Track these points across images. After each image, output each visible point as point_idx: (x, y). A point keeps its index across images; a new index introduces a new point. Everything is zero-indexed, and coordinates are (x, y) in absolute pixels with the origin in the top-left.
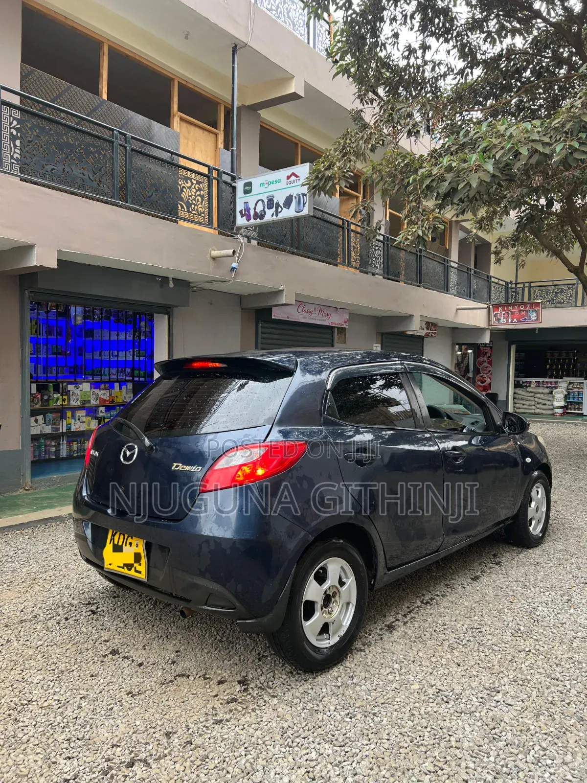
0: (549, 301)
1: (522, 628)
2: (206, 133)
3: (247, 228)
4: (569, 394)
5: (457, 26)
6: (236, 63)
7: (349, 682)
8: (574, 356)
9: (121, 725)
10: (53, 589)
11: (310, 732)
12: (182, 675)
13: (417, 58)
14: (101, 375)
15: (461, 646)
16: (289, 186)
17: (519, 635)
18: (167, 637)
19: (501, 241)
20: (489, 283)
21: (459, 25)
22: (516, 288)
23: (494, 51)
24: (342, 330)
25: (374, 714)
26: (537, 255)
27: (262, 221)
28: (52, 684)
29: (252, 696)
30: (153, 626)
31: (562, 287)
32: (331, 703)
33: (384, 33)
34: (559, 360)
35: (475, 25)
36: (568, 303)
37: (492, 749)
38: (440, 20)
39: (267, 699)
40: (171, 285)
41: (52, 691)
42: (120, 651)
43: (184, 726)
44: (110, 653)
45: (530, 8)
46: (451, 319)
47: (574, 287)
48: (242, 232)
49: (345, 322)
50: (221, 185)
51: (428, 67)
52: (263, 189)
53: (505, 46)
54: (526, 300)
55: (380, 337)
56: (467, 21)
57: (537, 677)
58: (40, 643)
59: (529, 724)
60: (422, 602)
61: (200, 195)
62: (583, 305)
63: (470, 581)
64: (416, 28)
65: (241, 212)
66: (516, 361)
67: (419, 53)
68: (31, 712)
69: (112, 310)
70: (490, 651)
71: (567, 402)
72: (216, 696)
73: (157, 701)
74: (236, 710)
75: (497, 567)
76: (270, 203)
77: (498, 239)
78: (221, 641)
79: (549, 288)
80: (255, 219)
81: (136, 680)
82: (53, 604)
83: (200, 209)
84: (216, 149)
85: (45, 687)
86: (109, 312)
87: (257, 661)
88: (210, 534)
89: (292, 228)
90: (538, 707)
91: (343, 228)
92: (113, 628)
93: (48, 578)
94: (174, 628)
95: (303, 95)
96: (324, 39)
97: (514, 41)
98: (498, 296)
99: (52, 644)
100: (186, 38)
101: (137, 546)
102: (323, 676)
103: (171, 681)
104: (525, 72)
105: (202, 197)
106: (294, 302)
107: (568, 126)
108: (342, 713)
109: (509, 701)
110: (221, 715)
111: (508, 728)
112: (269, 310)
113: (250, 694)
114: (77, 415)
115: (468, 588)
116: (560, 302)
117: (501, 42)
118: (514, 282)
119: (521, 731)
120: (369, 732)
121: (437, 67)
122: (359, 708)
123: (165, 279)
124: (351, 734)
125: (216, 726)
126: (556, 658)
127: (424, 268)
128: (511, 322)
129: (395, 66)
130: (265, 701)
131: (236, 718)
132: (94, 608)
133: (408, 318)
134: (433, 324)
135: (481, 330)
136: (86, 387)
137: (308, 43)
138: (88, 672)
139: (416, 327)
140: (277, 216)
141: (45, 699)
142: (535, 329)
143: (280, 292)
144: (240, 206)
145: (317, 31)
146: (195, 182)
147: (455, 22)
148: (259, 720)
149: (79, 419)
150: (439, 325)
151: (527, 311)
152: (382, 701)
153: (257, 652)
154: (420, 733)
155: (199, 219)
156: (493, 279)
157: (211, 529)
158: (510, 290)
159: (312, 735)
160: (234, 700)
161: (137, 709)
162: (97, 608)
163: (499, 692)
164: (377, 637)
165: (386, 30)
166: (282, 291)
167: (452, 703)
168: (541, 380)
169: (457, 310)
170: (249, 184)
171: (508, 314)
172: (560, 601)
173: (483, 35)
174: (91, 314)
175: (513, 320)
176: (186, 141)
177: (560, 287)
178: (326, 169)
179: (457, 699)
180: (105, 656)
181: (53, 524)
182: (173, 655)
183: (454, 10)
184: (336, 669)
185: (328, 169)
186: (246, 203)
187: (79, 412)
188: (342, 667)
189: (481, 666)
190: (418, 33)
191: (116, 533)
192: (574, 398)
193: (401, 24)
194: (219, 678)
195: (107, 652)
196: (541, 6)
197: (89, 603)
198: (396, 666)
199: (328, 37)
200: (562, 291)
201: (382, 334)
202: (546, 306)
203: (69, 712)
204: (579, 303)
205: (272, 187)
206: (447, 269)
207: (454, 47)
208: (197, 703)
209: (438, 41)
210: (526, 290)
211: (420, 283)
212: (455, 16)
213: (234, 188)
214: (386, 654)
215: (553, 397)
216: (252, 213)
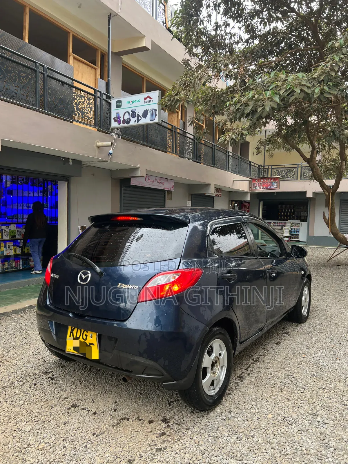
0: (282, 177)
1: (315, 374)
2: (90, 68)
3: (117, 129)
4: (292, 230)
5: (246, 14)
6: (110, 25)
7: (229, 416)
8: (293, 208)
9: (96, 457)
10: (18, 364)
11: (219, 452)
12: (124, 419)
13: (221, 31)
14: (17, 219)
15: (286, 388)
16: (146, 104)
17: (315, 378)
18: (105, 393)
19: (261, 142)
20: (250, 165)
21: (246, 12)
22: (264, 169)
23: (265, 30)
24: (170, 192)
25: (252, 436)
26: (279, 150)
27: (128, 125)
28: (40, 432)
29: (174, 430)
30: (94, 385)
31: (290, 169)
32: (224, 431)
33: (202, 14)
34: (285, 210)
35: (255, 14)
36: (293, 178)
37: (328, 453)
38: (235, 8)
39: (184, 432)
40: (71, 163)
41: (41, 437)
42: (78, 405)
43: (138, 455)
44: (72, 407)
45: (289, 6)
46: (230, 186)
47: (296, 169)
48: (115, 131)
49: (172, 188)
50: (102, 101)
51: (228, 37)
52: (129, 105)
53: (271, 27)
54: (269, 176)
55: (191, 197)
56: (251, 11)
57: (335, 404)
58: (21, 402)
59: (342, 435)
60: (253, 360)
61: (89, 107)
62: (301, 179)
63: (275, 345)
64: (221, 13)
65: (114, 119)
66: (263, 210)
67: (223, 28)
68: (32, 453)
69: (30, 178)
70: (303, 389)
71: (291, 234)
72: (151, 432)
73: (114, 439)
74: (167, 440)
75: (288, 336)
76: (134, 114)
77: (259, 141)
78: (141, 394)
79: (283, 169)
80: (124, 124)
81: (95, 425)
82: (22, 374)
83: (90, 116)
84: (96, 79)
85: (36, 433)
86: (28, 179)
87: (168, 405)
88: (147, 329)
89: (144, 130)
90: (343, 424)
91: (172, 131)
92: (68, 389)
93: (12, 356)
94: (108, 386)
95: (150, 49)
96: (162, 15)
97: (277, 25)
98: (254, 174)
99: (30, 402)
100: (79, 7)
101: (92, 337)
102: (212, 413)
103: (118, 424)
104: (282, 44)
105: (91, 108)
106: (145, 175)
107: (322, 78)
108: (233, 437)
109: (326, 421)
110: (159, 445)
111: (332, 439)
112: (129, 180)
113: (172, 429)
114: (8, 245)
115: (276, 350)
116: (288, 178)
117: (270, 25)
118: (263, 165)
119: (339, 440)
120: (254, 449)
121: (233, 37)
122: (242, 433)
123: (67, 160)
124: (243, 451)
125: (159, 453)
126: (341, 391)
127: (216, 156)
128: (263, 188)
129: (209, 34)
130: (183, 433)
131: (170, 447)
132: (50, 375)
133: (208, 185)
134: (219, 189)
135: (246, 193)
136: (13, 227)
137: (153, 16)
138: (61, 421)
139: (212, 191)
140: (138, 122)
141: (39, 443)
142: (274, 193)
143: (136, 169)
144: (114, 115)
145: (158, 10)
146: (86, 99)
147: (245, 11)
148: (185, 446)
149: (9, 248)
150: (224, 189)
151: (272, 183)
152: (254, 427)
153: (166, 399)
154: (284, 447)
155: (89, 122)
156: (252, 164)
157: (147, 326)
158: (261, 170)
159: (220, 454)
160: (163, 434)
161: (103, 445)
162: (53, 375)
163: (318, 416)
164: (235, 385)
165: (204, 12)
166: (139, 168)
167: (293, 424)
168: (276, 221)
169: (234, 181)
170: (120, 102)
171: (261, 184)
172: (329, 355)
173: (260, 20)
174: (16, 180)
175: (263, 187)
176: (77, 72)
177: (288, 169)
178: (175, 95)
179: (296, 422)
180: (69, 409)
181: (3, 318)
182: (113, 405)
183: (244, 3)
184: (219, 408)
185: (177, 95)
186: (118, 113)
187: (9, 243)
188: (221, 406)
189: (302, 399)
190: (223, 16)
191: (74, 329)
192: (294, 232)
193: (212, 9)
194: (148, 419)
195: (70, 406)
196: (294, 5)
197: (46, 373)
198: (253, 403)
199: (164, 13)
200: (289, 171)
201: (192, 194)
202: (282, 179)
203: (58, 452)
204: (299, 178)
205: (135, 104)
206: (228, 156)
207: (243, 25)
208: (140, 437)
209: (234, 21)
210: (270, 170)
211: (214, 165)
212: (245, 8)
213: (110, 104)
214: (244, 396)
215: (283, 231)
216: (122, 119)
